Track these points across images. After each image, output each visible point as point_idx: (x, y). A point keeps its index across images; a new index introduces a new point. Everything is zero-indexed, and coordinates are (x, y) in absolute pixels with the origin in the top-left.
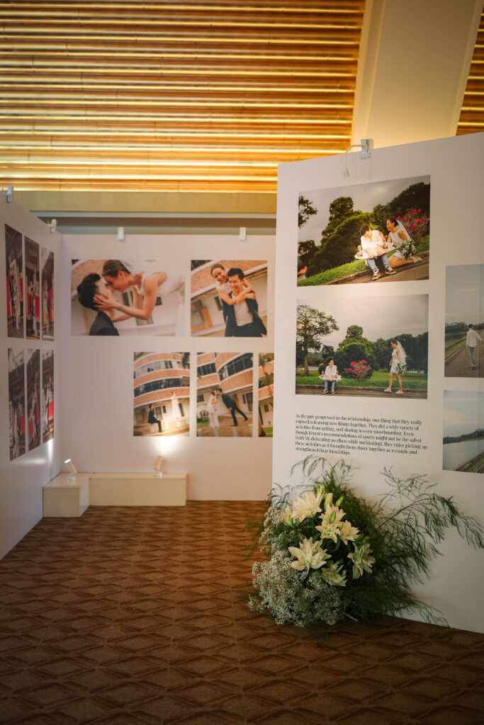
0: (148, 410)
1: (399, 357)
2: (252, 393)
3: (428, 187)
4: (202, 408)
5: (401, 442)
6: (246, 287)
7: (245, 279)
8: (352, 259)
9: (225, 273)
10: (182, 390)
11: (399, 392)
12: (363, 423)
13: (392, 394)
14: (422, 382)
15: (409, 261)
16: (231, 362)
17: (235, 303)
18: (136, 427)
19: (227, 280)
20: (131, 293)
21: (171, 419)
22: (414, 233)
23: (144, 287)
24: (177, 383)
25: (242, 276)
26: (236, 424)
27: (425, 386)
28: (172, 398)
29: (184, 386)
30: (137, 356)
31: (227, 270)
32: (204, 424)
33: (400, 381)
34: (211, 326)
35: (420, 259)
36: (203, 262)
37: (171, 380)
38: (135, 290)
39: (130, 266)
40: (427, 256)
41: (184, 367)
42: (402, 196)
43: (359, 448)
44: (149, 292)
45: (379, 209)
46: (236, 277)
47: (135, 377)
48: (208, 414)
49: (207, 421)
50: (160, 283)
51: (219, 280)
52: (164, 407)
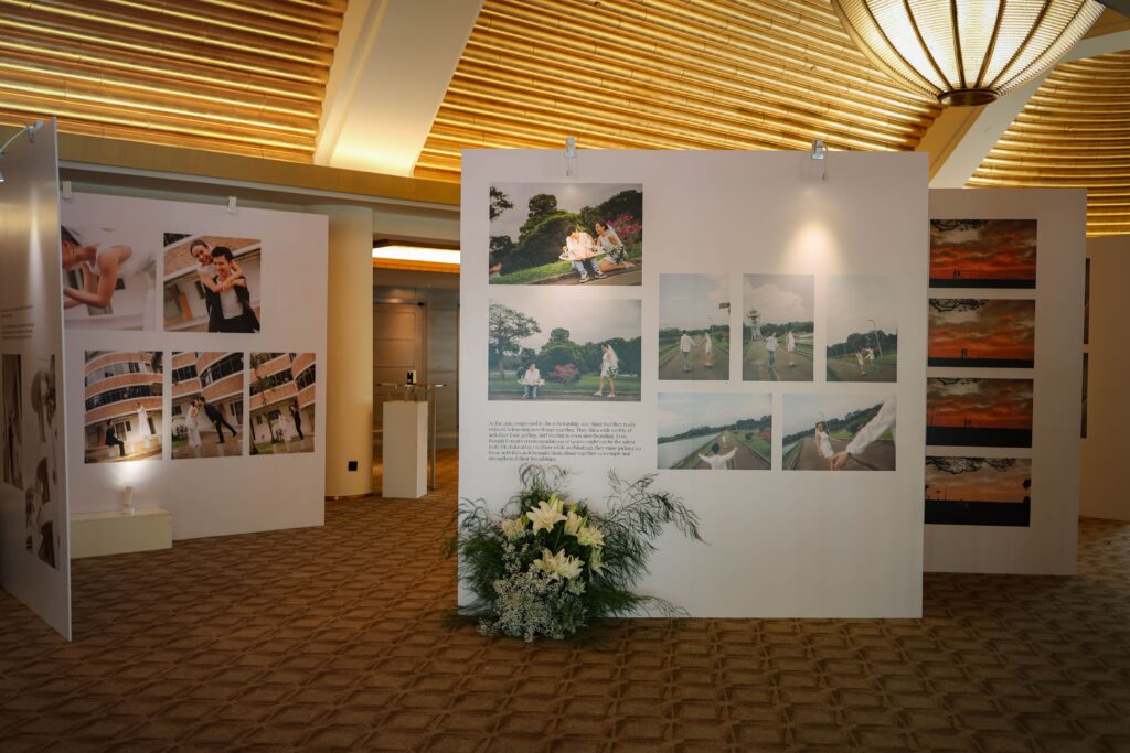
0: (106, 428)
1: (610, 360)
2: (242, 402)
3: (641, 195)
4: (179, 423)
5: (613, 445)
6: (235, 270)
7: (233, 261)
8: (557, 259)
9: (208, 252)
10: (153, 400)
11: (610, 396)
12: (570, 427)
13: (604, 398)
14: (635, 385)
15: (620, 266)
16: (216, 364)
17: (221, 290)
18: (87, 452)
19: (211, 261)
20: (81, 270)
21: (138, 438)
22: (625, 239)
23: (100, 264)
24: (145, 391)
25: (229, 257)
26: (222, 440)
27: (639, 389)
28: (139, 411)
29: (155, 395)
30: (89, 356)
31: (211, 248)
32: (182, 442)
33: (612, 384)
34: (190, 318)
35: (632, 265)
36: (180, 237)
37: (137, 387)
38: (87, 266)
39: (79, 234)
40: (640, 262)
41: (156, 371)
42: (613, 201)
43: (567, 454)
44: (106, 271)
45: (586, 210)
46: (222, 258)
47: (86, 385)
48: (186, 430)
49: (186, 438)
50: (122, 260)
51: (201, 261)
52: (128, 424)
